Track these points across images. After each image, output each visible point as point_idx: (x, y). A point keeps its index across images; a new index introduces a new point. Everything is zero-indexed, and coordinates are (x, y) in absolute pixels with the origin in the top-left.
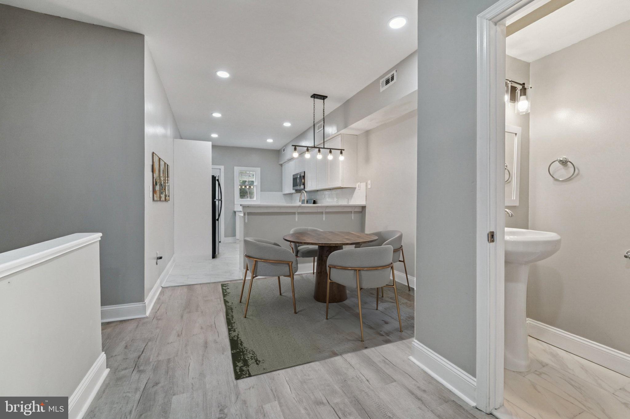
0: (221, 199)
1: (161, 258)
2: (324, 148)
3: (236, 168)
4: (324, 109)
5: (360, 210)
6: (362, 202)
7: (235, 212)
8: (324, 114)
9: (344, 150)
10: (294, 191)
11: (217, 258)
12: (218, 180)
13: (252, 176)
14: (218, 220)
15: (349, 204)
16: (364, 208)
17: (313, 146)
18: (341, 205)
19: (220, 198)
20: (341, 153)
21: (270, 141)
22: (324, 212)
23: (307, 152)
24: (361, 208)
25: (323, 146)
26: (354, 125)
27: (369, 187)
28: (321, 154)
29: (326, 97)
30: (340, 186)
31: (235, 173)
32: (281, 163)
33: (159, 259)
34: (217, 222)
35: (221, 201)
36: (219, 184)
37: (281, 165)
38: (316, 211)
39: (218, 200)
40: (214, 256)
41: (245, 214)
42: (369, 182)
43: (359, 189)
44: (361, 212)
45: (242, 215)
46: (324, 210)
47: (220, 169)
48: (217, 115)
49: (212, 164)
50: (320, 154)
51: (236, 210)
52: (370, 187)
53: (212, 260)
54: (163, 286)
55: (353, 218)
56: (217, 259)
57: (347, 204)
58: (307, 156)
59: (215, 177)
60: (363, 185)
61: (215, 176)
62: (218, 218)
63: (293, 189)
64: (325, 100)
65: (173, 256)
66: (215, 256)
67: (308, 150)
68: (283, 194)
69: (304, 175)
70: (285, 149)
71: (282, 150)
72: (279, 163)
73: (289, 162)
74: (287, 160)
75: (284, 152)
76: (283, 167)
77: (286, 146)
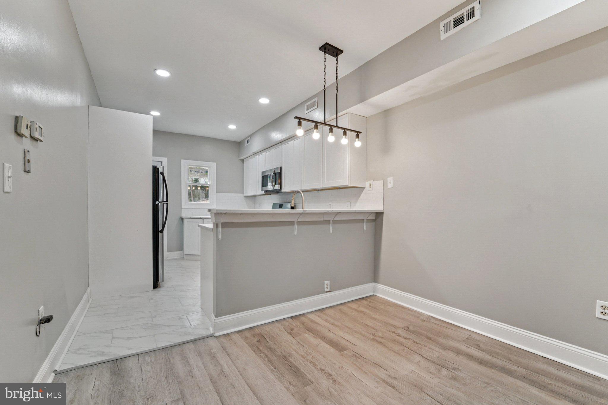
0: (167, 201)
1: (48, 320)
2: (337, 126)
3: (183, 161)
4: (337, 70)
5: (374, 218)
6: (379, 208)
7: (182, 219)
8: (337, 76)
9: (361, 133)
10: (263, 193)
11: (160, 287)
12: (162, 173)
13: (205, 172)
14: (162, 231)
15: (351, 209)
16: (379, 215)
17: (323, 122)
18: (356, 210)
19: (165, 200)
20: (358, 136)
21: (232, 127)
22: (331, 222)
23: (315, 130)
24: (374, 215)
25: (336, 123)
26: (374, 100)
27: (390, 186)
28: (334, 135)
29: (342, 52)
30: (347, 184)
31: (183, 168)
32: (242, 158)
33: (45, 322)
34: (160, 234)
35: (167, 204)
36: (164, 179)
37: (243, 161)
38: (322, 219)
39: (163, 202)
40: (156, 285)
41: (217, 225)
42: (390, 179)
43: (371, 189)
44: (375, 220)
45: (210, 226)
46: (331, 218)
47: (161, 162)
48: (163, 73)
49: (153, 156)
50: (332, 135)
51: (183, 216)
52: (392, 187)
53: (154, 291)
54: (57, 368)
55: (365, 229)
56: (161, 289)
57: (349, 209)
58: (316, 135)
59: (158, 169)
60: (379, 184)
61: (157, 167)
62: (162, 228)
63: (262, 190)
64: (338, 57)
65: (85, 291)
66: (158, 285)
67: (316, 127)
68: (244, 196)
69: (280, 171)
70: (249, 139)
71: (245, 141)
72: (240, 158)
73: (256, 156)
74: (252, 154)
75: (248, 144)
76: (245, 163)
77: (251, 136)
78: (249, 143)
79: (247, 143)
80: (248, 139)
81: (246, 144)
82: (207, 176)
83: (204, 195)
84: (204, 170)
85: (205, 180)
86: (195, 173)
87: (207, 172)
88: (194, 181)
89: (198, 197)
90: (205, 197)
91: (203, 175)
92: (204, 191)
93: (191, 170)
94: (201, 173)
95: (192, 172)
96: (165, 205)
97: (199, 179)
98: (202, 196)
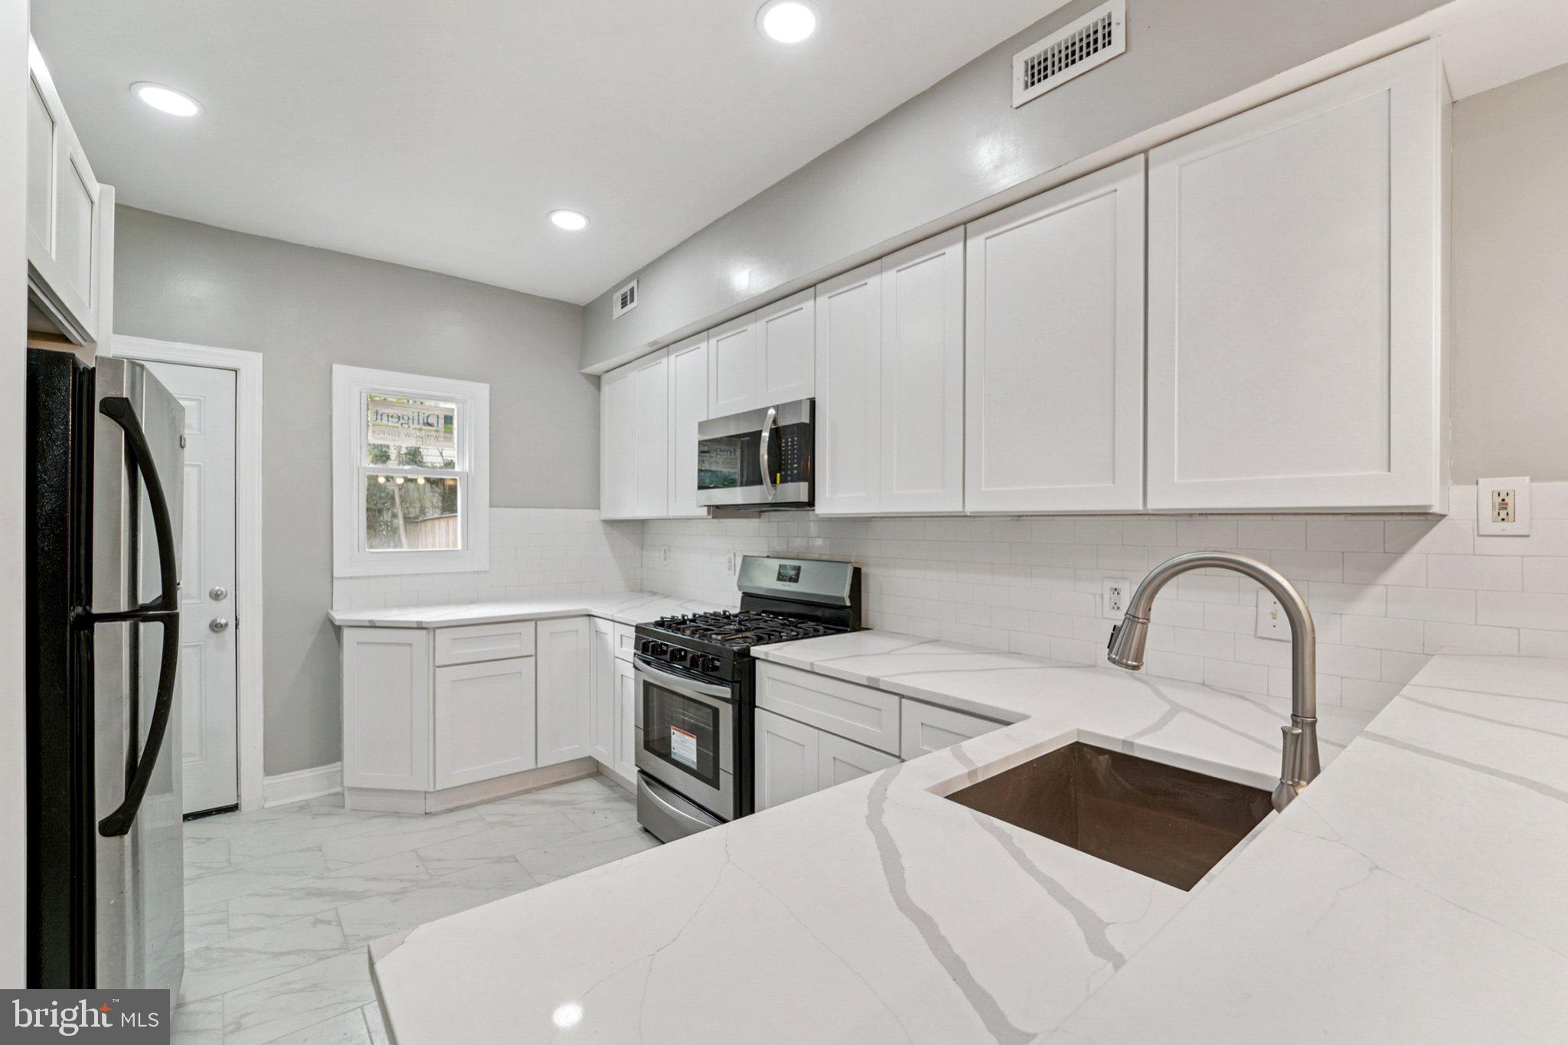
3: (338, 371)
7: (338, 630)
10: (702, 512)
12: (121, 410)
13: (442, 421)
21: (569, 221)
32: (595, 368)
36: (138, 453)
37: (596, 380)
39: (133, 615)
47: (236, 371)
51: (339, 616)
63: (699, 503)
68: (603, 518)
69: (806, 420)
70: (632, 290)
71: (612, 298)
72: (582, 371)
73: (661, 357)
74: (649, 349)
75: (626, 309)
76: (606, 389)
77: (643, 273)
78: (630, 307)
79: (624, 304)
80: (626, 289)
81: (618, 311)
82: (451, 439)
83: (436, 499)
84: (436, 413)
85: (441, 453)
86: (399, 425)
87: (451, 423)
88: (406, 454)
89: (418, 505)
90: (440, 504)
91: (433, 433)
92: (437, 486)
93: (377, 413)
94: (424, 424)
95: (385, 421)
96: (152, 633)
97: (421, 450)
98: (432, 503)
